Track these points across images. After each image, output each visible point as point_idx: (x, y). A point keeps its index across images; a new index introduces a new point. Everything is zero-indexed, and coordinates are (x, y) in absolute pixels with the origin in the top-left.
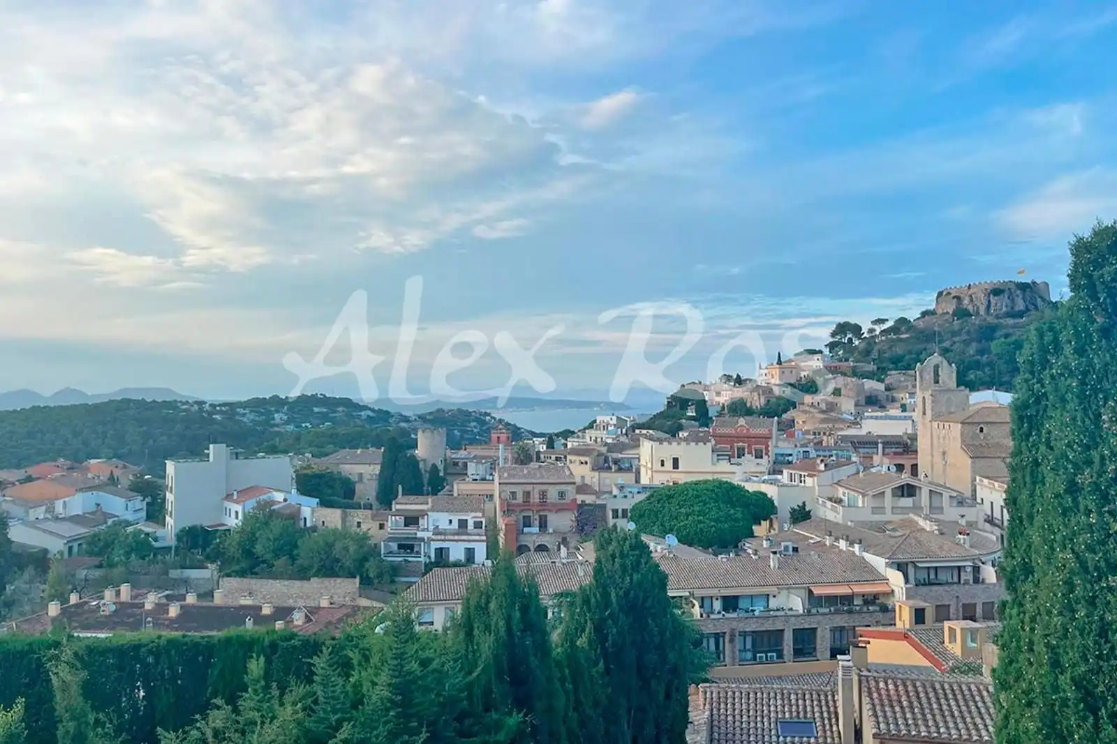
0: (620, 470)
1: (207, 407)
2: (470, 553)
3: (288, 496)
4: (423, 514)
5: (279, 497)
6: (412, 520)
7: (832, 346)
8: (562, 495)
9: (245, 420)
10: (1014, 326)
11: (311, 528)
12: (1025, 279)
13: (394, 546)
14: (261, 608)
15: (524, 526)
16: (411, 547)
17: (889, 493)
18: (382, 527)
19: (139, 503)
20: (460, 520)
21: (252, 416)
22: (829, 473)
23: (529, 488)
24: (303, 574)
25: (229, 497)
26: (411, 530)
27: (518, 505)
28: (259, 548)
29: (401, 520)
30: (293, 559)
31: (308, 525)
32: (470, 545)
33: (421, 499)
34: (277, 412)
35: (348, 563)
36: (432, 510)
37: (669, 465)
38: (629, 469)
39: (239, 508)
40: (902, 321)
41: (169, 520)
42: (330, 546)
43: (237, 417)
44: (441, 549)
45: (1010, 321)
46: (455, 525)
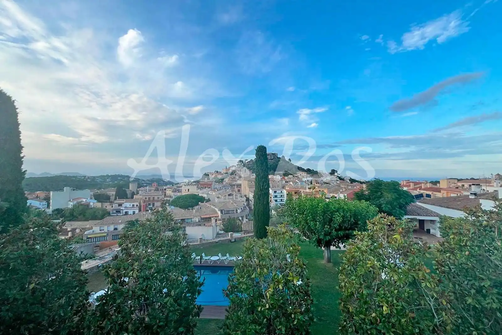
0: (179, 192)
1: (87, 177)
2: (134, 213)
3: (87, 200)
4: (123, 203)
5: (84, 200)
6: (120, 205)
7: (237, 165)
8: (158, 198)
9: (98, 181)
10: (271, 162)
11: (93, 208)
12: (273, 153)
13: (115, 211)
14: (67, 229)
15: (149, 205)
16: (119, 211)
17: (227, 195)
18: (112, 207)
19: (45, 203)
20: (133, 205)
21: (100, 180)
22: (218, 192)
23: (150, 196)
24: (87, 220)
25: (70, 201)
26: (120, 207)
27: (147, 201)
28: (75, 214)
29: (117, 205)
30: (84, 216)
31: (92, 207)
32: (134, 210)
33: (123, 200)
34: (108, 179)
35: (100, 217)
36: (125, 202)
37: (187, 191)
38: (181, 192)
39: (72, 203)
40: (252, 160)
41: (51, 207)
42: (95, 212)
43: (96, 180)
44: (126, 212)
45: (270, 161)
46: (131, 206)
